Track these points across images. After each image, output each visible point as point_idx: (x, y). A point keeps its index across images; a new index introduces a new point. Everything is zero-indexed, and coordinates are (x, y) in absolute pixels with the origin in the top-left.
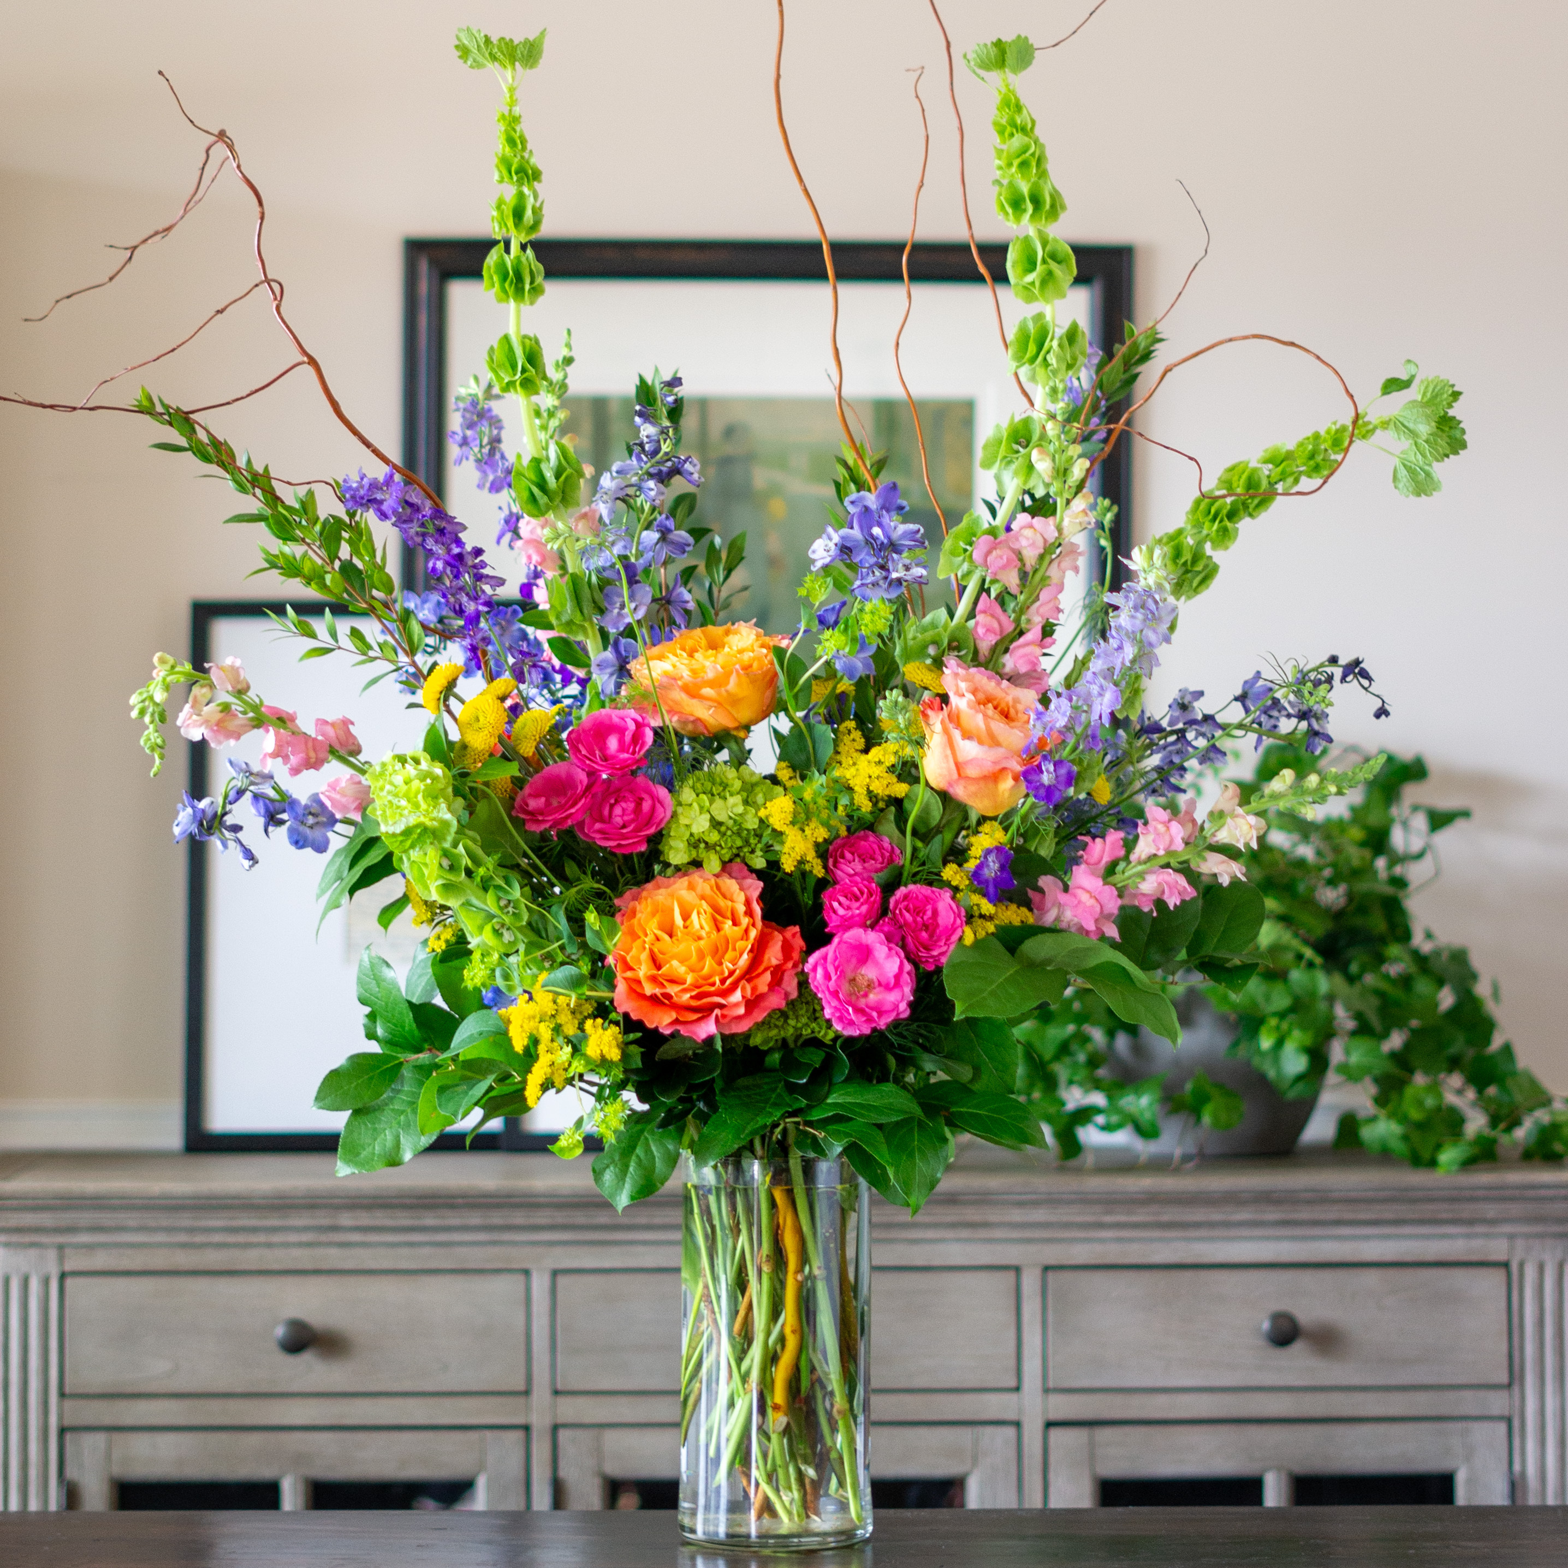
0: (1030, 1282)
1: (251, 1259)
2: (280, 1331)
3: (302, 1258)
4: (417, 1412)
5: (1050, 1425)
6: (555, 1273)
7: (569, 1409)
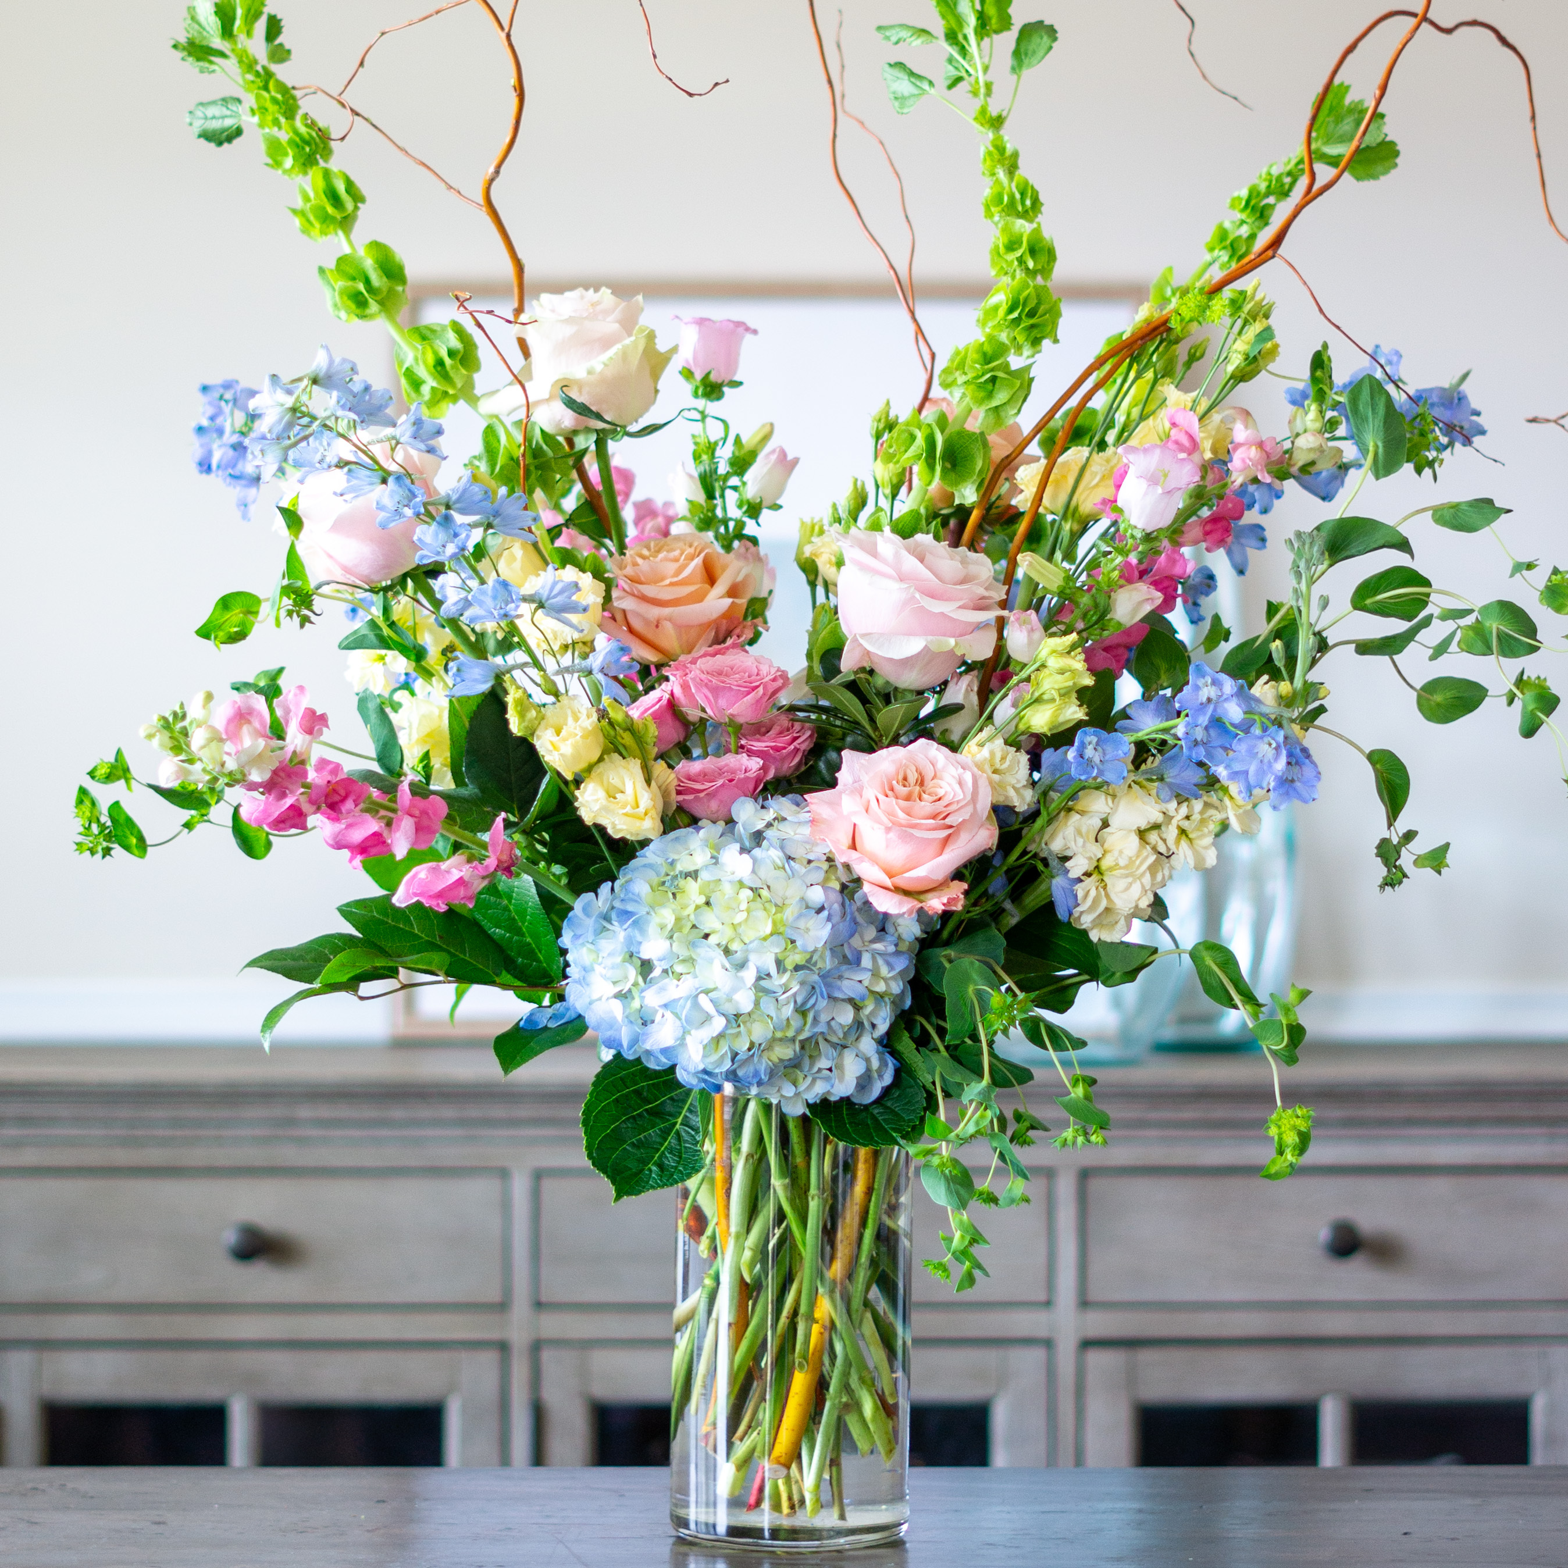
0: (1066, 1187)
1: (197, 1156)
2: (230, 1237)
3: (255, 1155)
4: (383, 1327)
5: (1087, 1344)
6: (539, 1176)
7: (552, 1325)
